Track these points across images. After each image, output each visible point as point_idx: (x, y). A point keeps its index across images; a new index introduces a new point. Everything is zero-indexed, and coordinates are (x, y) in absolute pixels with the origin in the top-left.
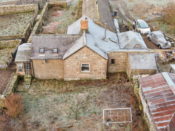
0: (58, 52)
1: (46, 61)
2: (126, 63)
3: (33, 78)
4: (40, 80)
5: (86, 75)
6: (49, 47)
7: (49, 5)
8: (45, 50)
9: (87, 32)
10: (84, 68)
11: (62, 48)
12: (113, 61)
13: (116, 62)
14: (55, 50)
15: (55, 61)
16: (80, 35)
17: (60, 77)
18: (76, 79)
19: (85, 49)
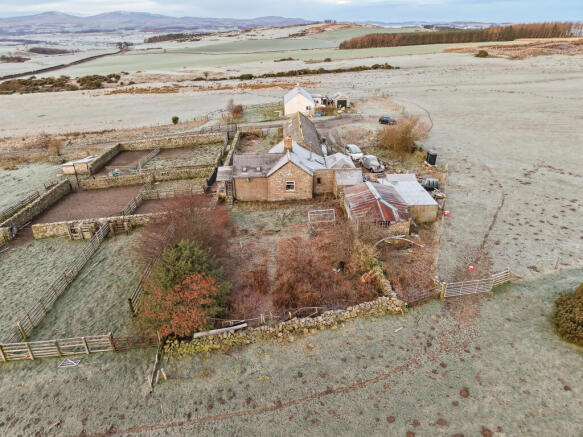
0: (261, 170)
1: (250, 179)
2: (332, 182)
3: (235, 199)
4: (243, 202)
5: (290, 194)
6: (252, 166)
7: (241, 133)
8: (248, 168)
9: (291, 151)
10: (288, 187)
11: (265, 167)
12: (319, 181)
13: (322, 181)
14: (258, 169)
15: (259, 180)
16: (285, 153)
17: (264, 198)
18: (280, 199)
19: (290, 165)
